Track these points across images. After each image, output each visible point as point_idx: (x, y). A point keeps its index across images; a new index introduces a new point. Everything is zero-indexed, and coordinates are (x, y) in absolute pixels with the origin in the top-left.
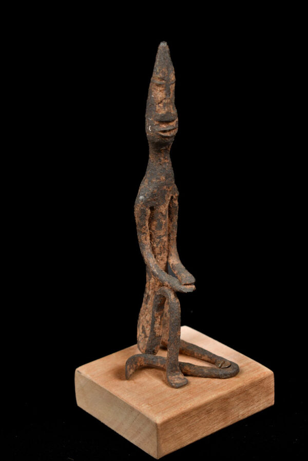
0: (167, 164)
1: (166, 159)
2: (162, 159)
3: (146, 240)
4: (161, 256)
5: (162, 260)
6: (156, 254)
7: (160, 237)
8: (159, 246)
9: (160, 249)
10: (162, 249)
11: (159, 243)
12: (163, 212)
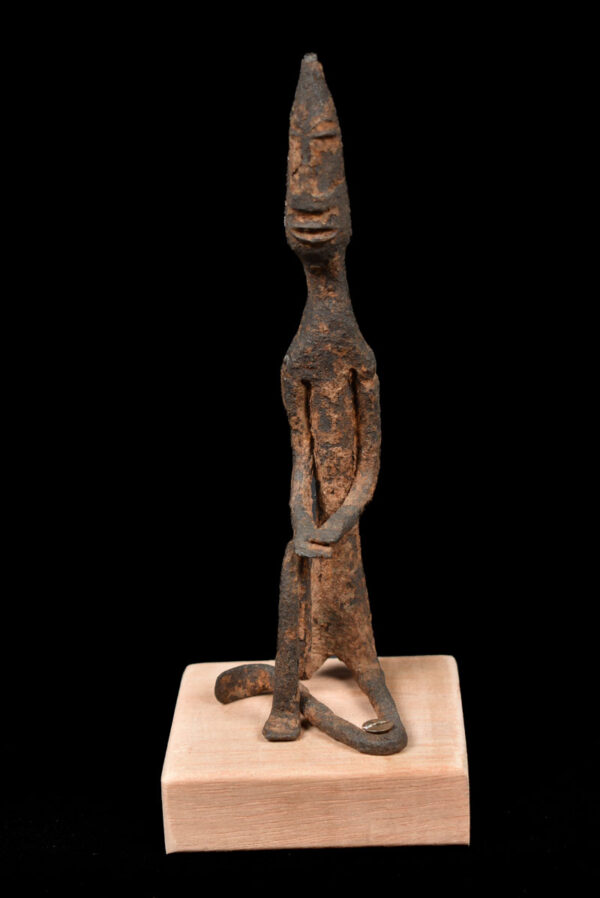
0: (334, 302)
1: (329, 290)
2: (322, 288)
3: (301, 446)
4: (332, 485)
5: (333, 493)
6: (321, 479)
7: (326, 446)
8: (326, 464)
9: (329, 471)
10: (334, 471)
11: (326, 458)
12: (331, 396)
